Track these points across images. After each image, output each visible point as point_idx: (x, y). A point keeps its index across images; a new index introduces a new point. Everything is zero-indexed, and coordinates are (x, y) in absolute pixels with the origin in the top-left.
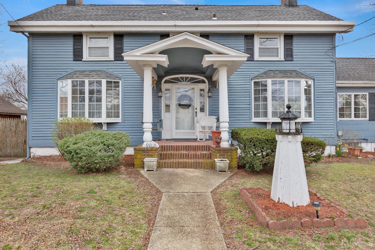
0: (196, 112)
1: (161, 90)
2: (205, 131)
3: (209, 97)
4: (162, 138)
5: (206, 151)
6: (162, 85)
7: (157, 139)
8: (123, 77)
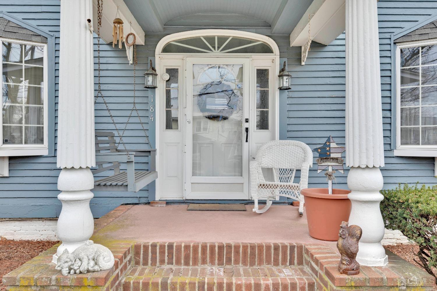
0: (247, 129)
1: (155, 71)
2: (273, 183)
3: (280, 89)
4: (157, 198)
5: (290, 264)
6: (157, 57)
7: (143, 200)
8: (52, 34)
